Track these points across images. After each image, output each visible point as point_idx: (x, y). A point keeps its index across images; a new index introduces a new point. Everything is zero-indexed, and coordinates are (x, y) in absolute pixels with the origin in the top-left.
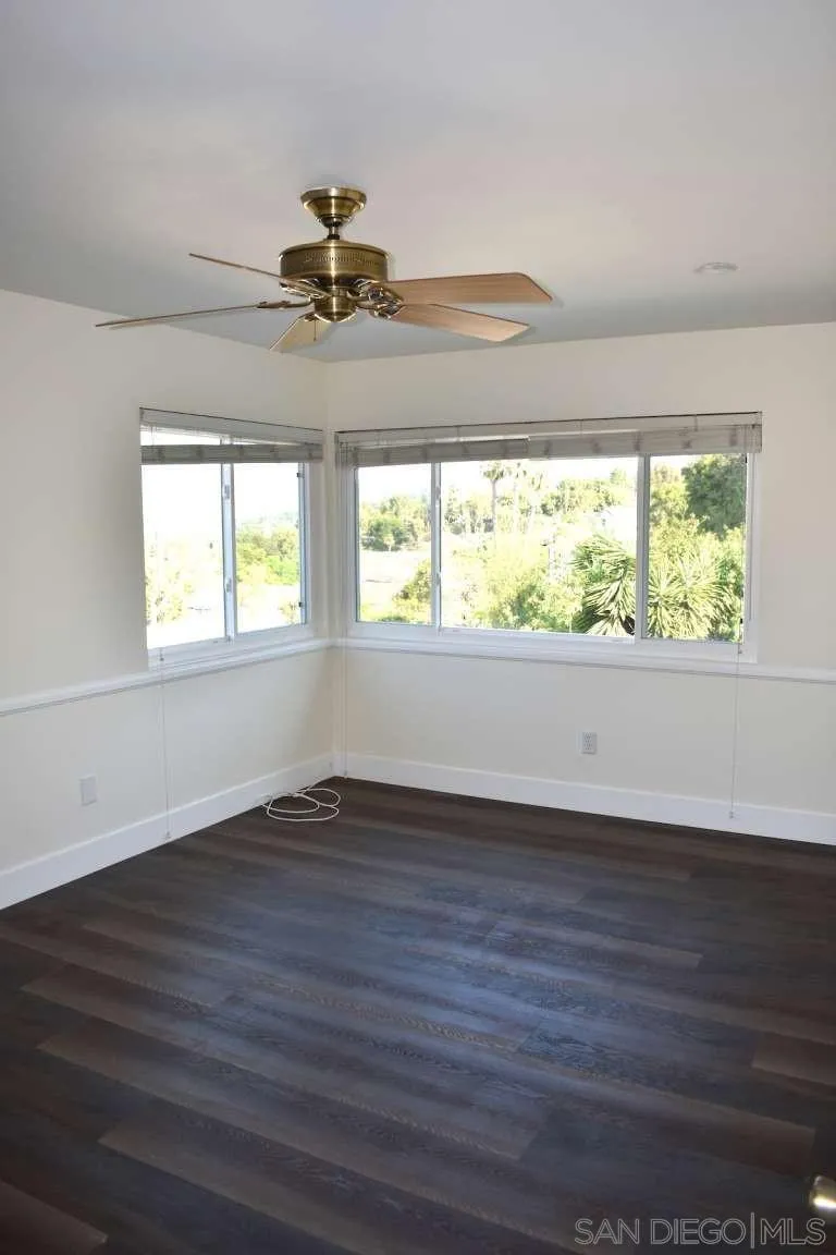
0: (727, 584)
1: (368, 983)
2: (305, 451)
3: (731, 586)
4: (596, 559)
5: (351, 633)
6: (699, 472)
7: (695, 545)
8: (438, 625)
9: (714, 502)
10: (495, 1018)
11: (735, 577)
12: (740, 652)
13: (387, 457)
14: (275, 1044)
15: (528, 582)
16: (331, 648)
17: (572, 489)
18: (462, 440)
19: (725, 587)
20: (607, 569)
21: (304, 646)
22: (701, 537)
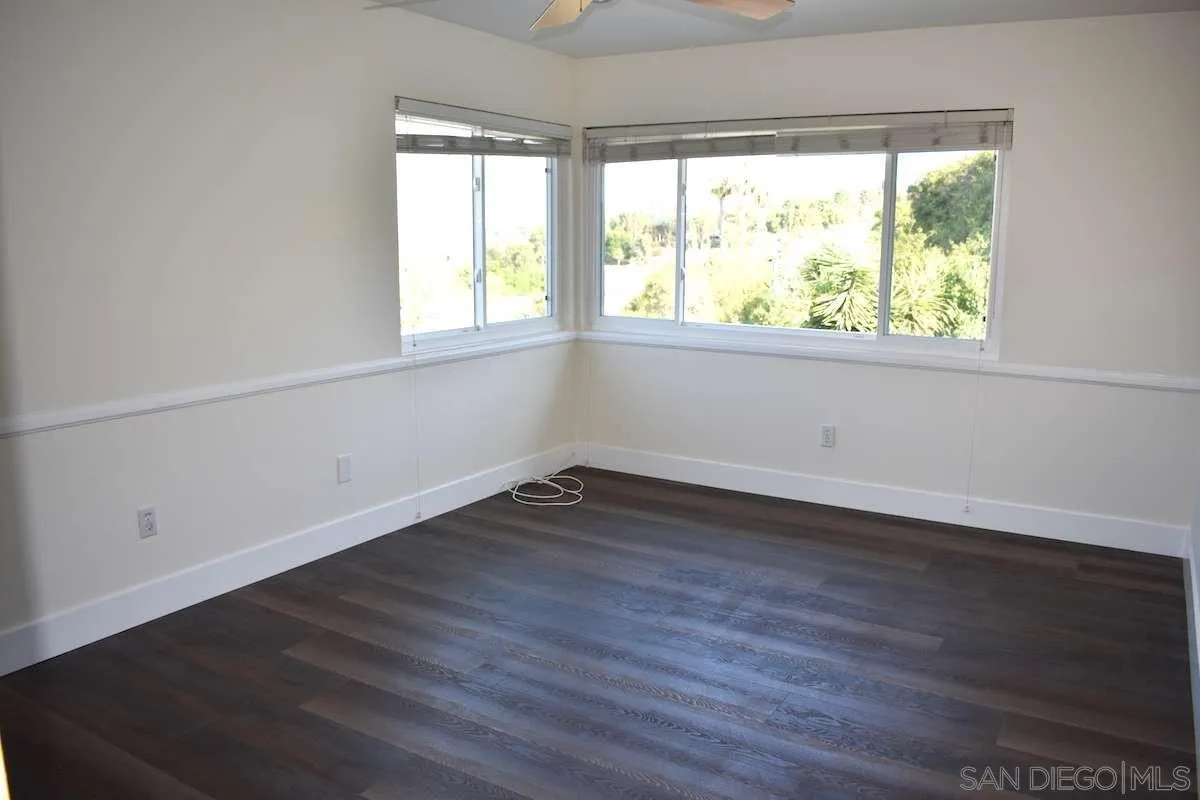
0: (951, 298)
1: (619, 655)
2: (555, 147)
3: (955, 300)
4: (824, 270)
5: (596, 327)
6: (925, 190)
7: (921, 259)
8: (681, 319)
9: (939, 219)
10: (744, 692)
11: (959, 291)
12: (982, 349)
13: (634, 154)
14: (529, 708)
15: (754, 296)
16: (577, 341)
17: (797, 208)
18: (709, 136)
19: (949, 300)
20: (836, 281)
21: (550, 338)
22: (927, 251)
